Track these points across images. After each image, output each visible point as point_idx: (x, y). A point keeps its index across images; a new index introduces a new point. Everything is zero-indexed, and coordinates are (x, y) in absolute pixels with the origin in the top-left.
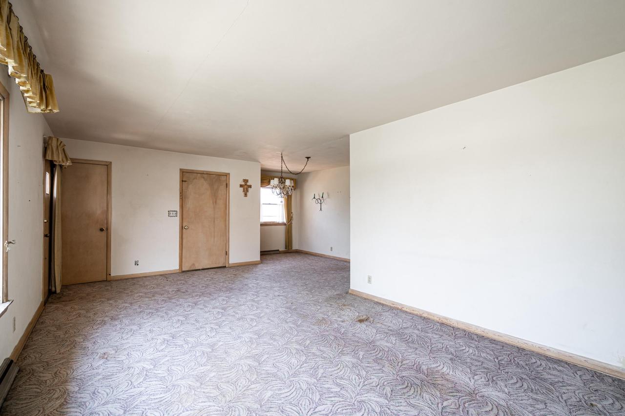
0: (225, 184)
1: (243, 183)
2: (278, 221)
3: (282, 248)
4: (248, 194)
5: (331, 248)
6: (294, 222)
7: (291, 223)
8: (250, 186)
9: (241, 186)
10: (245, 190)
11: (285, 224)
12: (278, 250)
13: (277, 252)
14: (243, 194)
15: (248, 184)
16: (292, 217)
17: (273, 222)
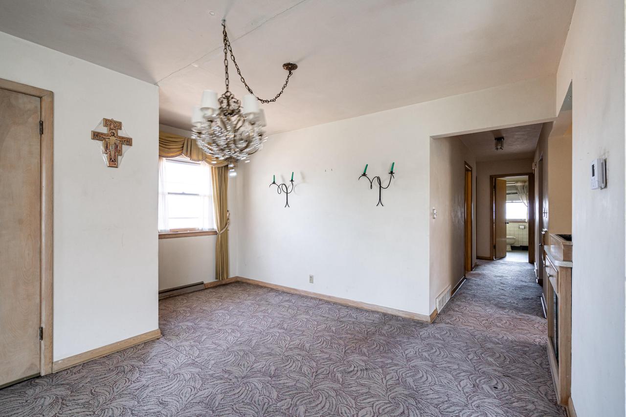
0: (33, 121)
1: (105, 130)
2: (200, 228)
3: (209, 278)
4: (122, 160)
5: (311, 277)
6: (231, 228)
7: (227, 230)
8: (128, 142)
9: (96, 136)
10: (112, 148)
11: (215, 233)
12: (202, 283)
13: (199, 288)
14: (105, 158)
15: (121, 133)
16: (228, 219)
17: (190, 229)
